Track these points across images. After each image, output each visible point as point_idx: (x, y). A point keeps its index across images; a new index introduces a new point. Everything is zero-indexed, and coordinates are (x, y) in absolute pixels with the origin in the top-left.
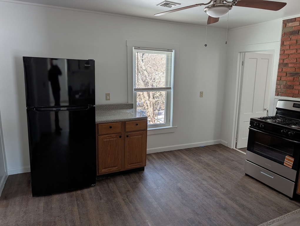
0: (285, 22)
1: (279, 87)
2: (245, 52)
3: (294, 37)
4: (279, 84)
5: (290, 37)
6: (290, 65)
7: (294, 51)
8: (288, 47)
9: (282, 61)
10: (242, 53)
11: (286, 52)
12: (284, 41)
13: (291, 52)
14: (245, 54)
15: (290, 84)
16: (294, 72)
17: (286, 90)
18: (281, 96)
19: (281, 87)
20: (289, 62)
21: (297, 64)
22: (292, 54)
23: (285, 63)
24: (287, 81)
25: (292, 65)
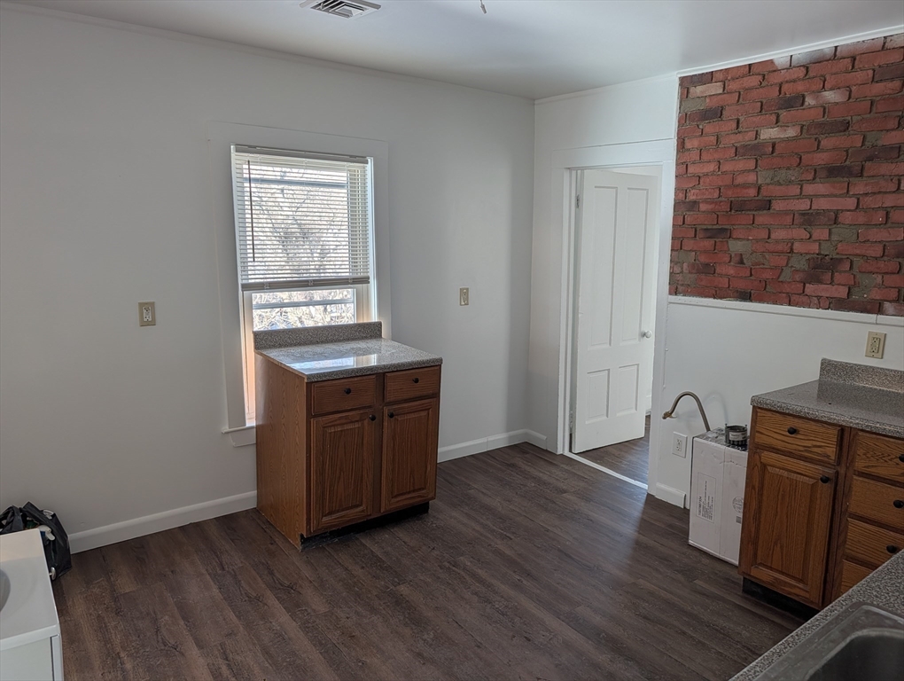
0: (687, 84)
1: (677, 270)
2: (583, 169)
3: (709, 127)
4: (676, 260)
5: (701, 127)
6: (703, 207)
7: (712, 167)
8: (695, 156)
9: (681, 196)
10: (574, 172)
11: (691, 170)
12: (686, 139)
13: (705, 170)
14: (582, 174)
15: (707, 261)
16: (714, 227)
17: (694, 276)
18: (684, 295)
19: (682, 268)
20: (700, 197)
21: (721, 202)
22: (706, 175)
23: (690, 202)
24: (698, 253)
25: (711, 207)
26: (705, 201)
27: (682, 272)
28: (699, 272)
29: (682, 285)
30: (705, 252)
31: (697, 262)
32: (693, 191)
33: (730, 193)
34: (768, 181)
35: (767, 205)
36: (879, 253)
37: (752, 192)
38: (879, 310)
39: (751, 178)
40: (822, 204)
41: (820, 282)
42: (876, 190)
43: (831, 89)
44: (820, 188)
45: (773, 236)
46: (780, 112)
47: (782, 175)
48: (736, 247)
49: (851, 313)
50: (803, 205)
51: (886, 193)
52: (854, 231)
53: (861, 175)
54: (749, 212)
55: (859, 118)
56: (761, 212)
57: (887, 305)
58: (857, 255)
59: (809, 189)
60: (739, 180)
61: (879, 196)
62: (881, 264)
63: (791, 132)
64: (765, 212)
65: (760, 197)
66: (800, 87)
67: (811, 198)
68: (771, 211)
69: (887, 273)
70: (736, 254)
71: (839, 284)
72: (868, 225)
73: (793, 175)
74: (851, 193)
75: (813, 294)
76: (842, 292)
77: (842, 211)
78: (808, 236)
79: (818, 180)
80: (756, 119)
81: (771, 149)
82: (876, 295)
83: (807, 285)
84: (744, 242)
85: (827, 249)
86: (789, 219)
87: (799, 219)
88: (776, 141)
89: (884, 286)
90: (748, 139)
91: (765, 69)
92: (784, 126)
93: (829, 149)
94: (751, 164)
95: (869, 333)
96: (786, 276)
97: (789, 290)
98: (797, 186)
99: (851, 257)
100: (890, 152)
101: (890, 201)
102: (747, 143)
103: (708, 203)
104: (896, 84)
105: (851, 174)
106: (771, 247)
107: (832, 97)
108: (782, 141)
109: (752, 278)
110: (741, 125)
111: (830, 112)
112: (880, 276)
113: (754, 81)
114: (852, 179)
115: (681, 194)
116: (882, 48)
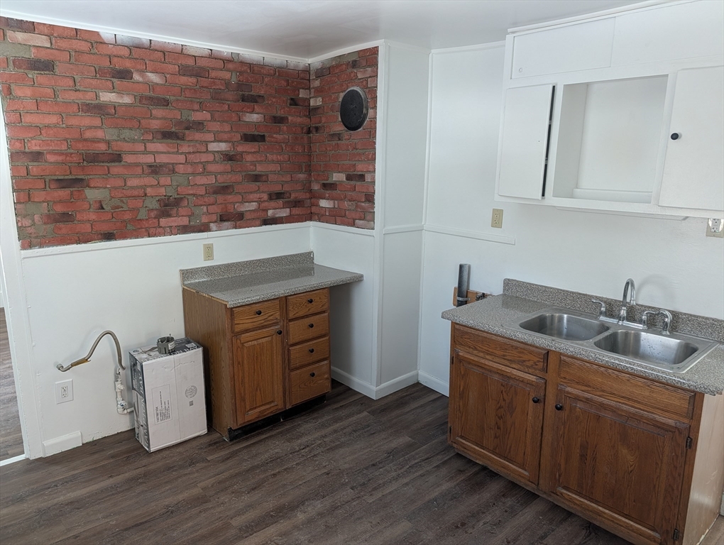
1: (26, 222)
3: (41, 79)
4: (23, 212)
5: (30, 76)
6: (50, 158)
8: (29, 105)
11: (27, 119)
12: (13, 86)
13: (46, 122)
15: (65, 210)
16: (66, 177)
17: (50, 227)
18: (40, 247)
19: (33, 221)
20: (45, 148)
21: (72, 154)
22: (48, 127)
23: (31, 153)
24: (51, 204)
25: (60, 158)
26: (52, 152)
27: (34, 224)
28: (56, 221)
29: (36, 237)
30: (61, 202)
31: (51, 212)
32: (33, 142)
33: (80, 145)
34: (115, 137)
35: (117, 158)
36: (203, 192)
37: (103, 147)
38: (204, 228)
39: (100, 134)
40: (162, 159)
41: (169, 216)
42: (195, 150)
43: (151, 72)
44: (159, 146)
45: (129, 183)
46: (114, 80)
47: (127, 134)
48: (92, 194)
49: (192, 234)
50: (149, 159)
51: (200, 152)
52: (186, 178)
53: (183, 139)
54: (102, 164)
55: (174, 98)
56: (113, 164)
57: (212, 225)
58: (192, 194)
59: (151, 147)
60: (88, 135)
61: (198, 154)
62: (206, 199)
63: (127, 100)
64: (117, 164)
65: (110, 151)
66: (128, 64)
67: (153, 153)
68: (122, 163)
69: (209, 205)
70: (95, 201)
71: (182, 216)
72: (193, 174)
73: (135, 135)
74: (180, 151)
75: (166, 226)
76: (185, 221)
77: (176, 164)
78: (157, 183)
79: (155, 140)
80: (94, 82)
81: (114, 111)
82: (205, 220)
83: (161, 219)
84: (101, 190)
85: (171, 192)
86: (139, 170)
87: (147, 170)
88: (116, 104)
89: (208, 213)
90: (89, 98)
91: (93, 40)
92: (120, 93)
93: (159, 118)
94: (97, 122)
95: (204, 245)
96: (142, 214)
97: (147, 225)
98: (141, 144)
99: (187, 196)
100: (199, 126)
101: (204, 158)
102: (88, 102)
103: (56, 154)
104: (193, 80)
105: (178, 138)
106: (129, 193)
107: (154, 78)
108: (121, 105)
109: (114, 220)
110: (78, 84)
111: (153, 89)
112: (205, 207)
113: (84, 46)
114: (179, 142)
115: (17, 144)
116: (181, 52)
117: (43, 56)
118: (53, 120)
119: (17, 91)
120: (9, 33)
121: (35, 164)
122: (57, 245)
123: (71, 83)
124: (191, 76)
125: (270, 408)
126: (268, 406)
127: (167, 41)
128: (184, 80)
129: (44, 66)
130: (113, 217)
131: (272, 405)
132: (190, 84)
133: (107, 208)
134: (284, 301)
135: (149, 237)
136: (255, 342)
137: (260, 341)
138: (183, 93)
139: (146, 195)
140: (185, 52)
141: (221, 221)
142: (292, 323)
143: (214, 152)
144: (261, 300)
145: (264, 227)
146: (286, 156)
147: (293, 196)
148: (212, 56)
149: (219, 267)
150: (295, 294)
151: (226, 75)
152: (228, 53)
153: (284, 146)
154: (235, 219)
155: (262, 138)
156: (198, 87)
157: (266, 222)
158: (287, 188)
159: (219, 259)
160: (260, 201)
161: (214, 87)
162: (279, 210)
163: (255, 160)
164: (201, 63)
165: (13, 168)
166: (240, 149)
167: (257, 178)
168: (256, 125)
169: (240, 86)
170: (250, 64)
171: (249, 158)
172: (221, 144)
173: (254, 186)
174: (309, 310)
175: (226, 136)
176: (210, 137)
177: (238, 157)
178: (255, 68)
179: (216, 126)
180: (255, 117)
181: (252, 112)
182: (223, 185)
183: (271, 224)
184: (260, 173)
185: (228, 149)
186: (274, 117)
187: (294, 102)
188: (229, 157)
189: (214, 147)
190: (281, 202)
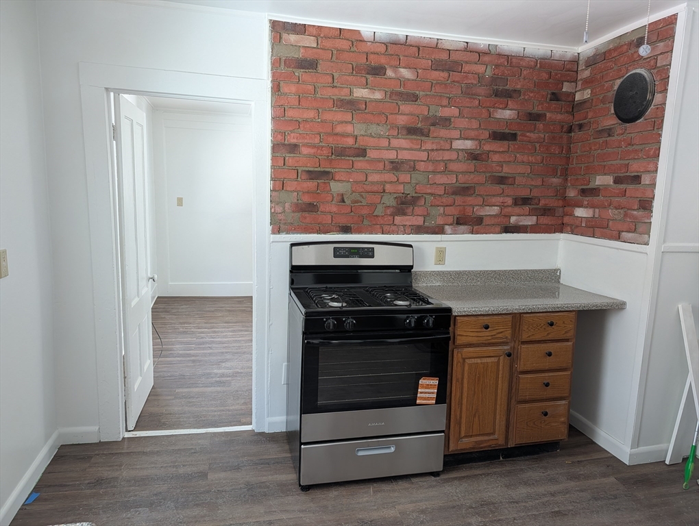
0: (278, 28)
1: (278, 209)
3: (305, 76)
4: (277, 200)
5: (297, 74)
6: (305, 151)
8: (293, 100)
11: (290, 113)
12: (282, 83)
13: (305, 116)
14: (117, 98)
15: (311, 201)
16: (316, 169)
17: (298, 215)
18: (287, 234)
19: (284, 208)
20: (301, 141)
21: (323, 147)
22: (306, 121)
23: (290, 145)
24: (300, 193)
25: (312, 151)
26: (307, 145)
27: (284, 212)
28: (303, 210)
29: (285, 224)
30: (308, 192)
31: (300, 202)
32: (292, 135)
33: (330, 139)
34: (363, 133)
35: (362, 152)
36: (442, 193)
37: (350, 141)
38: (439, 230)
39: (349, 129)
40: (404, 155)
41: (404, 214)
42: (439, 147)
43: (404, 68)
44: (403, 142)
45: (370, 179)
46: (368, 76)
47: (374, 129)
48: (336, 187)
49: (425, 235)
50: (392, 155)
51: (443, 150)
52: (426, 177)
53: (428, 136)
54: (348, 158)
55: (424, 93)
56: (358, 159)
57: (447, 227)
58: (430, 194)
59: (395, 143)
60: (339, 129)
61: (441, 152)
62: (444, 200)
63: (378, 95)
64: (361, 158)
65: (357, 146)
66: (383, 60)
67: (396, 149)
68: (366, 158)
69: (447, 206)
70: (338, 194)
71: (417, 215)
72: (434, 172)
73: (381, 130)
74: (423, 148)
75: (401, 224)
76: (419, 221)
77: (418, 161)
78: (396, 179)
79: (400, 136)
80: (350, 78)
81: (364, 107)
82: (440, 221)
83: (396, 217)
84: (344, 184)
85: (409, 190)
86: (381, 165)
87: (388, 166)
88: (368, 100)
89: (445, 214)
90: (343, 94)
91: (353, 37)
92: (372, 89)
93: (406, 113)
94: (348, 117)
95: (437, 248)
96: (379, 211)
97: (382, 222)
98: (386, 139)
99: (424, 195)
100: (446, 122)
101: (447, 156)
102: (343, 97)
103: (309, 147)
104: (445, 74)
105: (423, 134)
106: (369, 188)
107: (406, 73)
108: (372, 101)
109: (352, 214)
110: (336, 81)
111: (404, 85)
112: (442, 208)
113: (344, 45)
114: (423, 138)
115: (279, 136)
116: (436, 47)
117: (310, 55)
118: (311, 114)
119: (285, 88)
120: (285, 36)
121: (292, 155)
122: (301, 233)
123: (330, 80)
124: (443, 71)
125: (489, 440)
126: (486, 438)
127: (423, 36)
128: (436, 75)
129: (308, 64)
130: (352, 211)
131: (492, 437)
132: (442, 79)
133: (348, 202)
134: (517, 318)
135: (383, 234)
136: (479, 361)
137: (485, 360)
138: (433, 88)
139: (384, 191)
140: (439, 46)
141: (457, 224)
142: (525, 346)
143: (458, 150)
144: (490, 312)
145: (504, 235)
146: (539, 158)
147: (542, 202)
148: (468, 49)
149: (449, 273)
150: (531, 313)
151: (480, 69)
152: (485, 45)
153: (537, 145)
154: (472, 223)
155: (513, 137)
156: (449, 82)
157: (508, 229)
158: (535, 193)
159: (451, 265)
160: (502, 206)
161: (466, 82)
162: (524, 217)
163: (502, 160)
164: (454, 57)
165: (274, 158)
166: (487, 147)
167: (502, 180)
168: (508, 122)
169: (494, 79)
170: (508, 56)
171: (496, 158)
172: (466, 141)
173: (498, 188)
174: (548, 334)
175: (473, 134)
176: (456, 134)
177: (483, 156)
178: (514, 60)
179: (463, 123)
180: (507, 114)
181: (505, 108)
182: (463, 185)
183: (513, 233)
184: (506, 175)
185: (474, 147)
186: (530, 114)
187: (555, 97)
188: (473, 156)
189: (459, 144)
190: (527, 208)
